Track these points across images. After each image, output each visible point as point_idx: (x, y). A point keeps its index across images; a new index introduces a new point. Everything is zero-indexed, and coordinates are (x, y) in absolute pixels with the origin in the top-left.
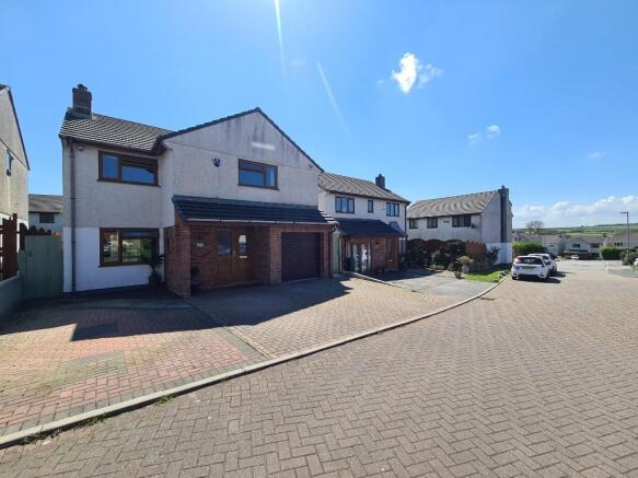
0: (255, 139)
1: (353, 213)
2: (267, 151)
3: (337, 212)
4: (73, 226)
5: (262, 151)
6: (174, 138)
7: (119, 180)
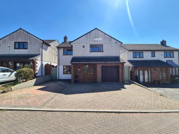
0: (95, 38)
1: (143, 58)
2: (99, 40)
3: (134, 58)
4: (59, 65)
5: (97, 41)
6: (73, 42)
7: (67, 55)
